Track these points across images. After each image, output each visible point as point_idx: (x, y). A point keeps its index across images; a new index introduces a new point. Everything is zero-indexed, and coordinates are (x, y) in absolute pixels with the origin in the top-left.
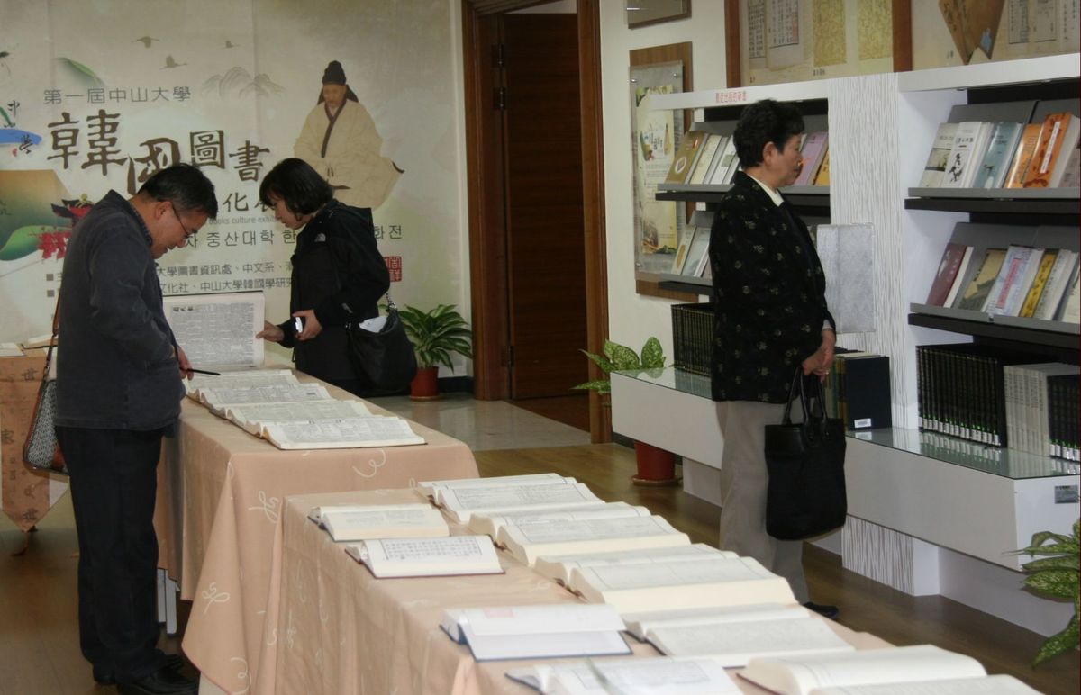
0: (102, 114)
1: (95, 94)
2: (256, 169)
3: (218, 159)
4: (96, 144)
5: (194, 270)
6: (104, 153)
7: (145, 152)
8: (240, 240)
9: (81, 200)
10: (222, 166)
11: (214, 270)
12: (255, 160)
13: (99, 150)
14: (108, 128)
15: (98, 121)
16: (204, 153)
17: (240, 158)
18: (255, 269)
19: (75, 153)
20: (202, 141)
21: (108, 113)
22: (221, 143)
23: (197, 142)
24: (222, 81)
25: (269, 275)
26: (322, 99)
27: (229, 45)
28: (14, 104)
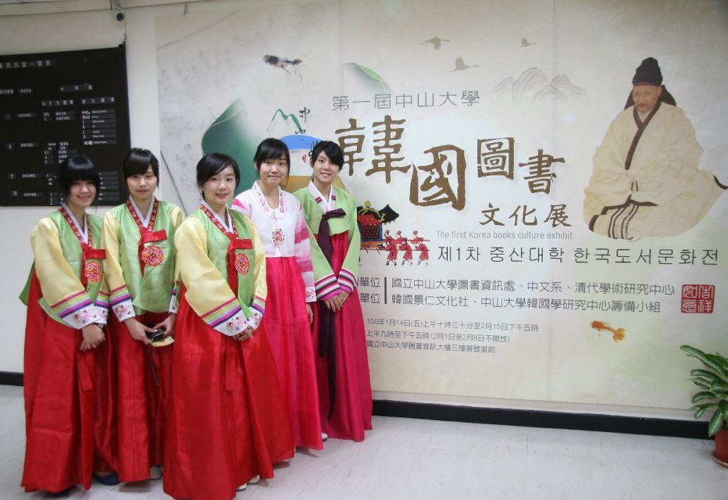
0: (388, 120)
1: (381, 101)
2: (548, 181)
3: (506, 169)
4: (381, 150)
5: (475, 284)
6: (388, 160)
7: (429, 160)
8: (526, 256)
9: (364, 207)
10: (511, 176)
11: (497, 285)
12: (548, 171)
13: (383, 157)
14: (393, 134)
15: (383, 127)
16: (491, 162)
17: (531, 168)
18: (540, 287)
19: (360, 160)
20: (490, 149)
21: (393, 119)
22: (511, 151)
23: (484, 150)
24: (515, 84)
25: (557, 296)
26: (630, 102)
27: (525, 43)
28: (305, 111)
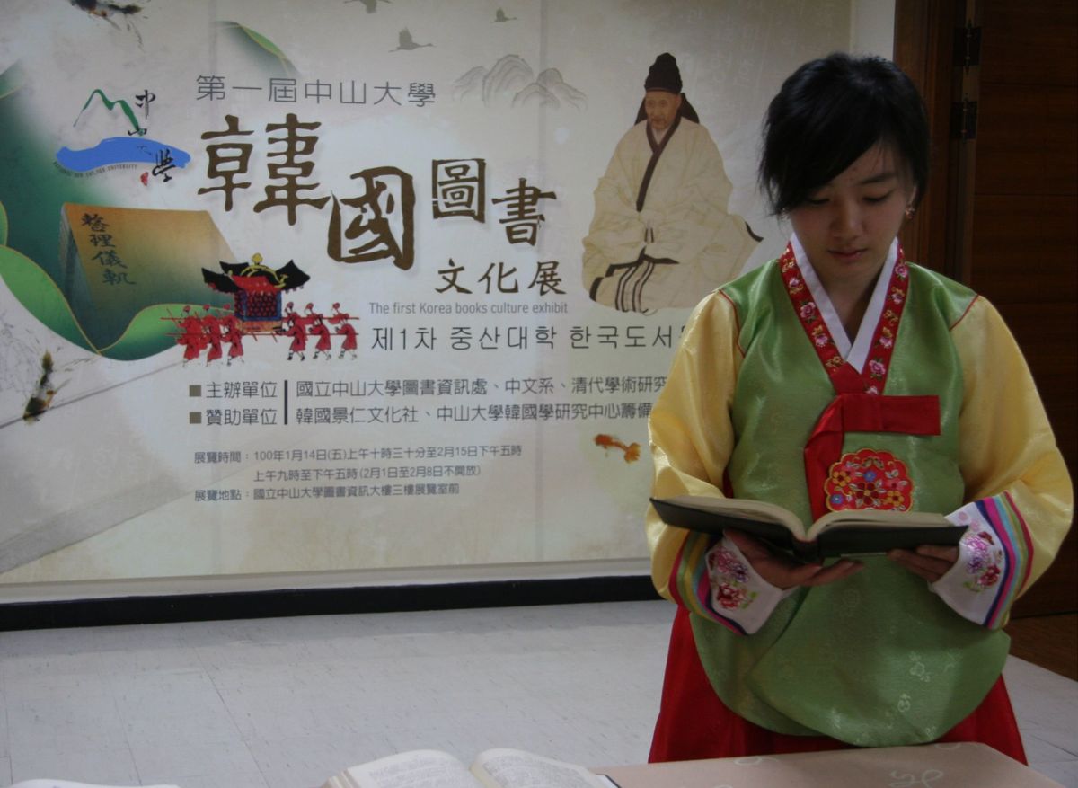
0: (292, 122)
1: (281, 87)
2: (534, 226)
3: (474, 207)
4: (280, 171)
5: (428, 386)
6: (292, 187)
7: (358, 189)
8: (503, 340)
9: (252, 264)
10: (480, 217)
11: (460, 386)
12: (533, 210)
13: (284, 182)
14: (300, 146)
15: (284, 133)
16: (453, 195)
17: (509, 206)
18: (523, 387)
19: (245, 185)
20: (450, 175)
21: (301, 120)
22: (481, 180)
23: (443, 176)
24: (486, 77)
25: (548, 399)
26: (642, 115)
27: (501, 16)
28: (146, 96)
